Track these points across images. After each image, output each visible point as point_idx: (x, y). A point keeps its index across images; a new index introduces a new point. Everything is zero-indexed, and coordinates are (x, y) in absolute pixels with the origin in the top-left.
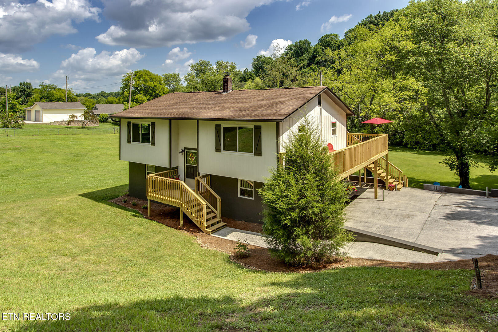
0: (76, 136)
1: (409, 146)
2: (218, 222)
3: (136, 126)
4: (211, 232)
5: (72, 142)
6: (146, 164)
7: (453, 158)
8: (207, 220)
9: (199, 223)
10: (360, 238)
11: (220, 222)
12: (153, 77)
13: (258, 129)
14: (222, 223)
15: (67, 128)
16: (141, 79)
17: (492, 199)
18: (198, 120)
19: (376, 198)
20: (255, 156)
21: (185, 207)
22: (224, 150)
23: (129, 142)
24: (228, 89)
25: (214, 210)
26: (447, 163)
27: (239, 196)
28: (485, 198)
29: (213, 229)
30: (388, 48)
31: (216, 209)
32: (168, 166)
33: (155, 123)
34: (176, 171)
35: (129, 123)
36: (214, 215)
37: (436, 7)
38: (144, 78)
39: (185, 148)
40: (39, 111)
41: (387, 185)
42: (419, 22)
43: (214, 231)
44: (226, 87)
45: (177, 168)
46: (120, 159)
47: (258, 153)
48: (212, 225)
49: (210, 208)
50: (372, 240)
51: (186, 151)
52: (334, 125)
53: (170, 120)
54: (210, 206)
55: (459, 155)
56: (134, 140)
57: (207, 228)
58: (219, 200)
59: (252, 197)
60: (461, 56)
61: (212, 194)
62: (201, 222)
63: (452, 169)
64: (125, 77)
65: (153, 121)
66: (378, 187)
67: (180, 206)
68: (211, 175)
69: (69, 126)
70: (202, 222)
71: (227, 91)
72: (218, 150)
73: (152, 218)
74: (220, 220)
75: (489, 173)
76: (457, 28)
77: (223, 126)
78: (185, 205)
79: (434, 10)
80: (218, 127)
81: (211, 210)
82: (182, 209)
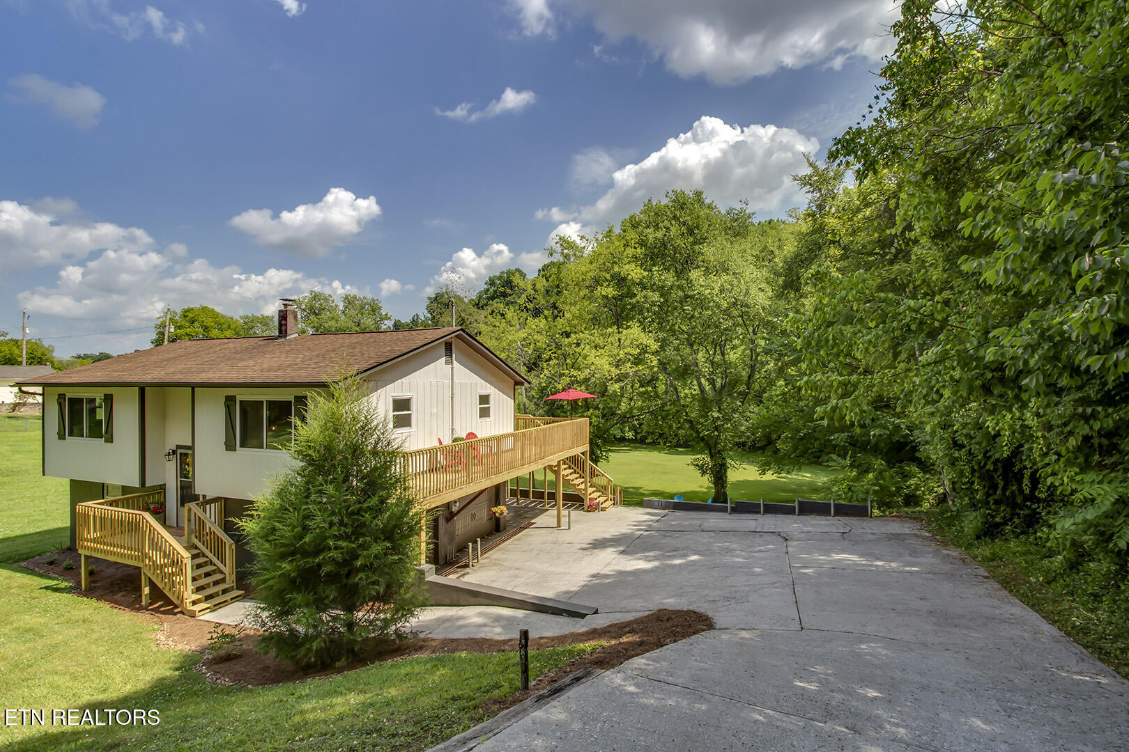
0: (25, 434)
1: (649, 440)
2: (225, 591)
3: (75, 403)
5: (10, 446)
6: (103, 484)
7: (705, 458)
8: (194, 579)
9: (175, 594)
10: (473, 600)
11: (231, 590)
12: (222, 321)
14: (234, 591)
15: (9, 417)
16: (196, 324)
17: (736, 516)
18: (193, 387)
19: (559, 525)
21: (150, 566)
22: (242, 446)
23: (61, 436)
24: (289, 332)
25: (222, 566)
26: (697, 465)
28: (726, 516)
29: (210, 605)
30: (608, 276)
31: (225, 566)
32: (137, 485)
33: (112, 395)
34: (160, 493)
35: (61, 396)
36: (221, 576)
37: (678, 213)
38: (203, 322)
39: (178, 447)
41: (587, 502)
42: (652, 235)
43: (210, 610)
44: (284, 328)
45: (162, 488)
46: (44, 475)
48: (209, 597)
49: (215, 565)
50: (489, 602)
51: (179, 451)
52: (484, 399)
53: (142, 389)
54: (215, 560)
55: (713, 451)
56: (71, 434)
57: (194, 604)
58: (231, 546)
60: (707, 292)
61: (218, 537)
62: (178, 594)
63: (703, 473)
64: (161, 319)
65: (108, 391)
66: (563, 506)
67: (140, 565)
68: (226, 499)
69: (17, 413)
70: (181, 594)
71: (286, 336)
72: (230, 446)
73: (90, 592)
74: (232, 587)
75: (759, 478)
76: (705, 248)
77: (239, 398)
78: (149, 561)
79: (675, 217)
80: (230, 400)
81: (215, 567)
82: (145, 570)
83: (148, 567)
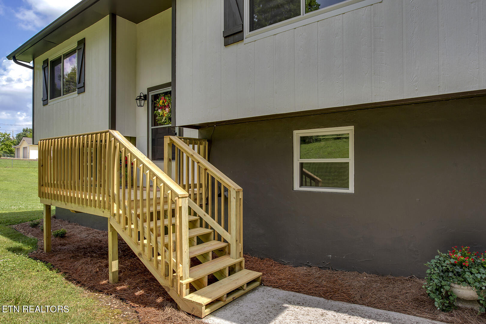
2: (232, 270)
4: (208, 305)
8: (195, 262)
9: (162, 267)
11: (240, 269)
14: (245, 272)
21: (120, 215)
23: (45, 102)
25: (220, 229)
27: (297, 186)
29: (217, 295)
31: (226, 228)
33: (84, 39)
36: (219, 244)
40: (26, 147)
43: (221, 304)
48: (212, 279)
49: (207, 226)
51: (151, 94)
54: (207, 218)
57: (192, 288)
58: (238, 192)
59: (347, 187)
62: (167, 265)
67: (106, 214)
70: (172, 267)
74: (241, 263)
78: (119, 207)
81: (208, 231)
82: (112, 222)
83: (116, 217)
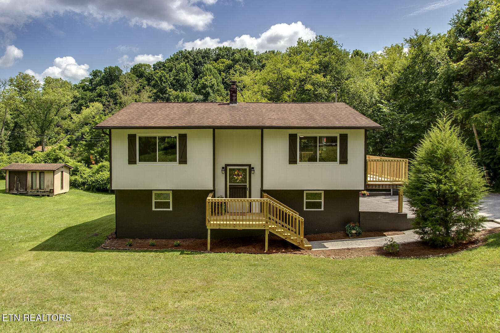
13: (344, 138)
18: (262, 128)
20: (341, 165)
22: (300, 161)
27: (305, 209)
32: (211, 188)
33: (186, 134)
35: (132, 136)
39: (227, 165)
44: (234, 98)
47: (344, 160)
51: (229, 168)
53: (214, 130)
59: (321, 208)
65: (183, 132)
71: (236, 103)
77: (299, 135)
80: (292, 137)
